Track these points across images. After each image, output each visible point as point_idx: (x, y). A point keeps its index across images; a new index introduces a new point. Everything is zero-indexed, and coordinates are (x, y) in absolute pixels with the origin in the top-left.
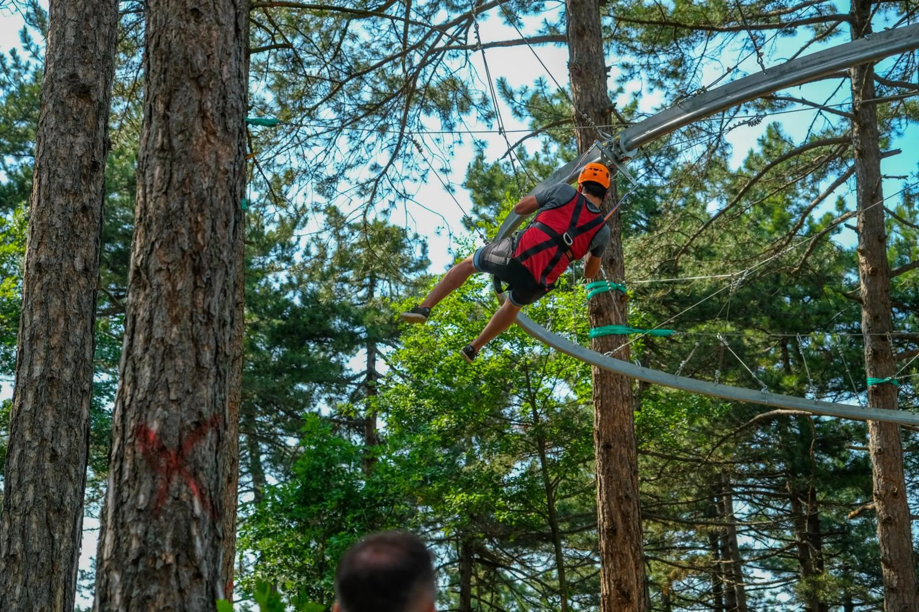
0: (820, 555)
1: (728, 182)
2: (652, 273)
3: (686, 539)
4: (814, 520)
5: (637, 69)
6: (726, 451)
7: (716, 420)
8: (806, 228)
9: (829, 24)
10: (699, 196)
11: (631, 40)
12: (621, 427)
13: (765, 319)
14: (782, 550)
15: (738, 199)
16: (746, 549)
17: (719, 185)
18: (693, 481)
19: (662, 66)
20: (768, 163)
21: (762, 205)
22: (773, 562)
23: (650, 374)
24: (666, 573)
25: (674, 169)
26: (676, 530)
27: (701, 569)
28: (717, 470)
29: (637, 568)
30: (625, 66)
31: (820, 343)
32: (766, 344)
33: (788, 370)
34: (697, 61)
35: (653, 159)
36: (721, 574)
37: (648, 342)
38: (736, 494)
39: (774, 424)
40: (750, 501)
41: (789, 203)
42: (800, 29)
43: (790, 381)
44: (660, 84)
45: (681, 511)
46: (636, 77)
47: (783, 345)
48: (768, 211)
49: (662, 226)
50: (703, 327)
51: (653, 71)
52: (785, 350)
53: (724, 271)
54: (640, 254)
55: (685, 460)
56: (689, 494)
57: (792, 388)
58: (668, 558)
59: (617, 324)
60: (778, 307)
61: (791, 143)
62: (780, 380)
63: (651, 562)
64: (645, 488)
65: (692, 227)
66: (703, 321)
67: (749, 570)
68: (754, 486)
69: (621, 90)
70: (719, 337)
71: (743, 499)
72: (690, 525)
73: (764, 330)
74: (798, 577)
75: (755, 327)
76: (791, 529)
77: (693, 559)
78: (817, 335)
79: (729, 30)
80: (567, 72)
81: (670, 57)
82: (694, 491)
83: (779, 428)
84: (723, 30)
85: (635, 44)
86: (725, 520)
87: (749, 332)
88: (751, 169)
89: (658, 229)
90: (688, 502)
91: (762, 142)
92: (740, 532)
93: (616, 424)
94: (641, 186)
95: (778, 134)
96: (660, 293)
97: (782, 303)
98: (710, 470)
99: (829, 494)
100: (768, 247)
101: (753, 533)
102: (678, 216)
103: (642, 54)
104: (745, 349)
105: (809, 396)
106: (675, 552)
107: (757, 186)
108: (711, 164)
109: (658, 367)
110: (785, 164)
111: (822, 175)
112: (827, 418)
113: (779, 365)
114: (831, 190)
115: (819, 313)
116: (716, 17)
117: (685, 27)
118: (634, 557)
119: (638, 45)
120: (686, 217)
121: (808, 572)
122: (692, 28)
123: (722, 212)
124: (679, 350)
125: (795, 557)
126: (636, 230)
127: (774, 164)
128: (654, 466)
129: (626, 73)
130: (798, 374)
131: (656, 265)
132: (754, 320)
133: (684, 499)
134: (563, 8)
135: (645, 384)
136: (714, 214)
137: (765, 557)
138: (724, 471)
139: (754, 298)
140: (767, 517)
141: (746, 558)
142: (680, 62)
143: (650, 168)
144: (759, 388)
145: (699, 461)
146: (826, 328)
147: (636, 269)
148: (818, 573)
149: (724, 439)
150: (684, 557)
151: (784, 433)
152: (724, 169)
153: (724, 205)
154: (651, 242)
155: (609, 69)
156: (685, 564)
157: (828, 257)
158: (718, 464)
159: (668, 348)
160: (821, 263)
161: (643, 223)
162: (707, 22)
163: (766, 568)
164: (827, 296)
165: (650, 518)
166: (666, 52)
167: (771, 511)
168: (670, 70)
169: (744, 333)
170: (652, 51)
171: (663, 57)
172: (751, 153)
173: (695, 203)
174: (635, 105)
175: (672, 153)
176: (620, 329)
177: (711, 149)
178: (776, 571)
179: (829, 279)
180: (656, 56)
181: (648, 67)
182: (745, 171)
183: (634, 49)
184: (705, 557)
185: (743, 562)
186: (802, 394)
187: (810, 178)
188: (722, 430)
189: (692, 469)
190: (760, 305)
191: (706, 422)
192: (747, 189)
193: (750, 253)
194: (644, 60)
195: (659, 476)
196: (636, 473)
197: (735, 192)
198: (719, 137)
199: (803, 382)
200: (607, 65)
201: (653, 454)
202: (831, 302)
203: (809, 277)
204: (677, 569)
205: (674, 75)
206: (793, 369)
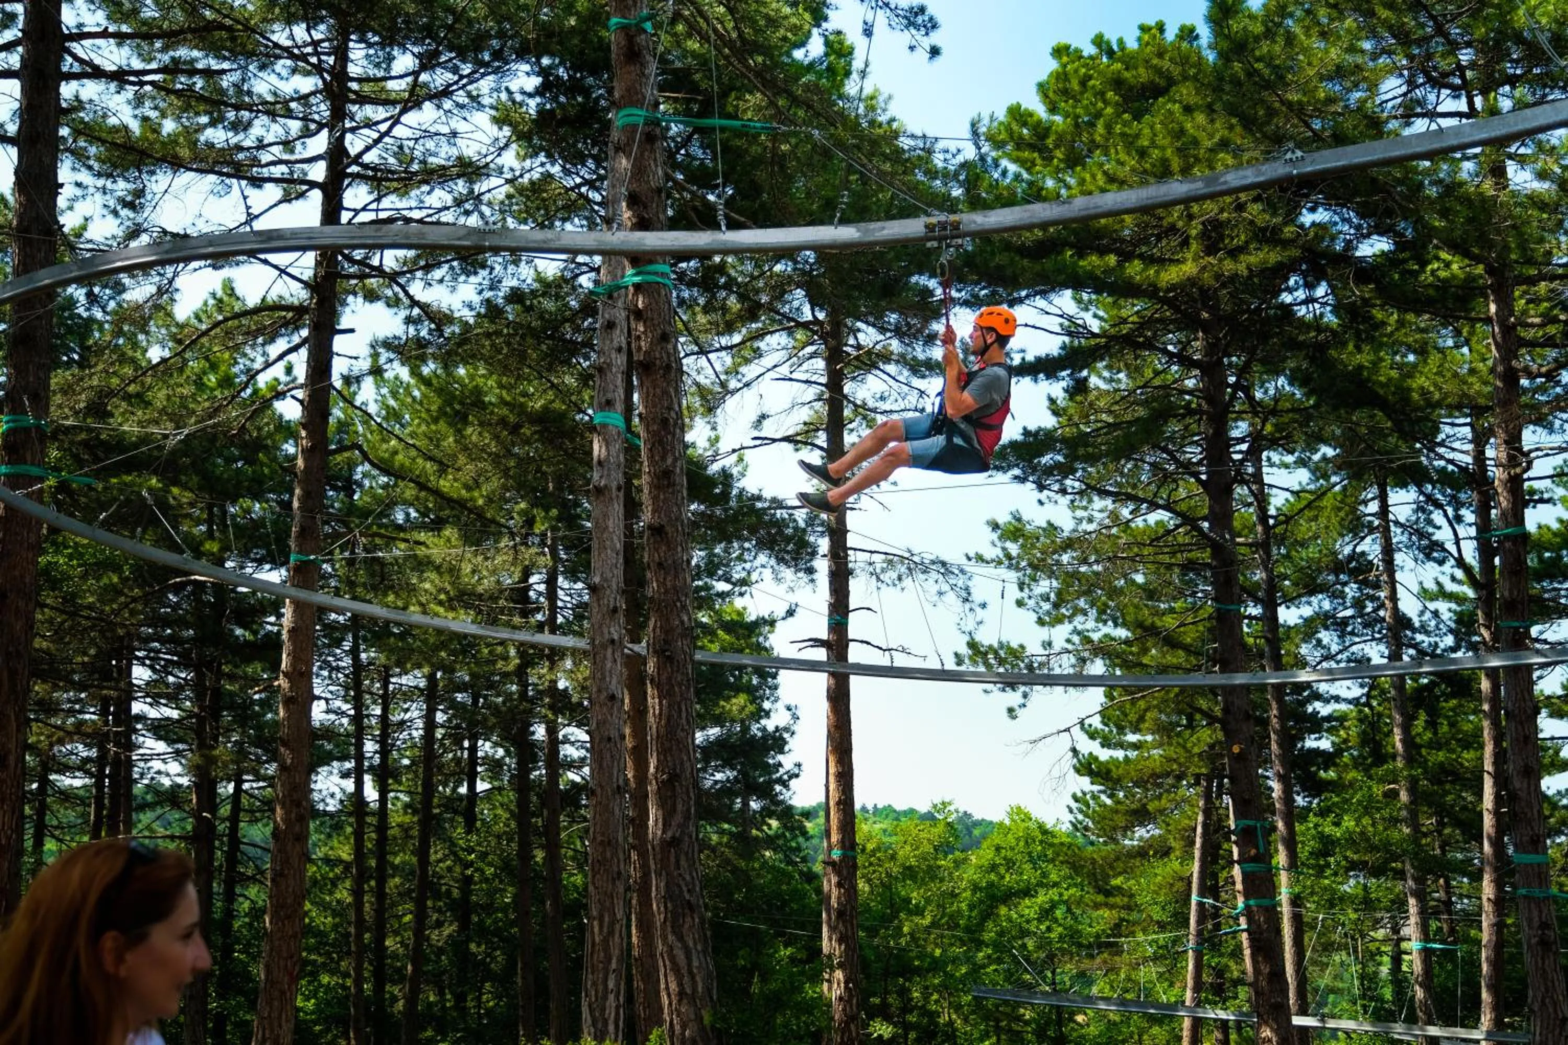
0: (217, 728)
1: (174, 330)
2: (76, 413)
3: (79, 701)
4: (218, 693)
5: (91, 190)
6: (133, 613)
7: (128, 579)
8: (249, 391)
9: (305, 187)
10: (141, 337)
11: (88, 158)
12: (22, 576)
13: (195, 479)
14: (178, 721)
15: (184, 350)
16: (141, 718)
17: (163, 331)
18: (93, 640)
19: (120, 194)
20: (220, 318)
21: (207, 358)
22: (167, 732)
23: (63, 520)
24: (48, 737)
25: (119, 305)
26: (67, 691)
27: (88, 735)
28: (121, 632)
29: (18, 730)
30: (78, 185)
31: (248, 511)
32: (192, 505)
33: (210, 535)
34: (158, 196)
35: (96, 290)
36: (109, 742)
37: (63, 487)
38: (138, 658)
39: (189, 588)
40: (152, 667)
41: (236, 363)
42: (269, 186)
43: (212, 547)
44: (115, 213)
45: (74, 671)
46: (89, 198)
47: (210, 508)
48: (214, 367)
49: (96, 365)
50: (128, 478)
51: (108, 197)
52: (211, 513)
53: (157, 423)
54: (67, 390)
55: (88, 618)
56: (85, 654)
57: (213, 554)
58: (53, 721)
59: (33, 464)
60: (210, 468)
61: (243, 301)
62: (201, 543)
63: (33, 724)
64: (38, 643)
65: (128, 371)
66: (129, 473)
67: (141, 739)
68: (159, 651)
69: (71, 208)
70: (144, 493)
71: (144, 664)
72: (81, 687)
73: (191, 491)
74: (191, 750)
75: (185, 487)
76: (190, 700)
77: (83, 722)
78: (247, 502)
79: (196, 170)
81: (130, 186)
82: (92, 652)
83: (193, 593)
84: (191, 170)
85: (91, 162)
86: (122, 685)
87: (175, 490)
88: (200, 321)
89: (90, 367)
90: (83, 663)
91: (214, 295)
92: (136, 699)
93: (17, 573)
94: (80, 316)
95: (232, 289)
96: (83, 436)
97: (215, 465)
98: (114, 631)
99: (236, 666)
100: (207, 404)
101: (149, 700)
102: (115, 357)
103: (99, 175)
104: (171, 507)
105: (229, 564)
106: (62, 715)
107: (204, 340)
108: (158, 307)
109: (72, 515)
110: (236, 322)
111: (272, 340)
112: (244, 590)
113: (203, 528)
114: (281, 357)
115: (253, 480)
116: (184, 153)
117: (151, 156)
118: (17, 719)
119: (96, 166)
120: (123, 359)
121: (202, 745)
122: (158, 160)
123: (164, 361)
124: (98, 500)
125: (191, 729)
126: (67, 363)
127: (226, 320)
128: (51, 621)
129: (79, 192)
130: (221, 540)
131: (82, 405)
132: (183, 478)
133: (79, 659)
134: (17, 105)
135: (54, 530)
136: (155, 361)
137: (159, 727)
138: (128, 634)
139: (186, 456)
140: (167, 685)
141: (139, 726)
142: (140, 193)
143: (92, 299)
144: (182, 552)
145: (102, 620)
146: (257, 496)
147: (60, 406)
148: (213, 748)
149: (134, 600)
150: (71, 720)
151: (199, 601)
152: (170, 315)
153: (167, 354)
154: (82, 379)
155: (61, 185)
156: (70, 729)
157: (268, 424)
158: (125, 626)
159: (85, 496)
160: (259, 429)
161: (76, 357)
162: (176, 156)
163: (159, 738)
164: (262, 464)
165: (38, 677)
166: (127, 180)
167: (171, 679)
168: (129, 198)
169: (169, 492)
170: (109, 176)
171: (122, 185)
172: (206, 304)
173: (135, 345)
174: (84, 228)
175: (120, 289)
176: (35, 471)
177: (160, 292)
178: (170, 741)
179: (266, 447)
180: (115, 182)
181: (104, 190)
182: (194, 321)
183: (90, 168)
184: (93, 721)
185: (136, 731)
186: (221, 563)
187: (260, 340)
188: (132, 590)
189: (92, 628)
190: (193, 464)
191: (115, 579)
192: (193, 342)
193: (186, 408)
194: (100, 182)
195: (56, 632)
196: (32, 627)
197: (179, 342)
198: (171, 282)
199: (226, 548)
200: (60, 180)
201: (52, 608)
202: (266, 471)
203: (245, 441)
204: (61, 734)
205: (131, 206)
206: (217, 534)
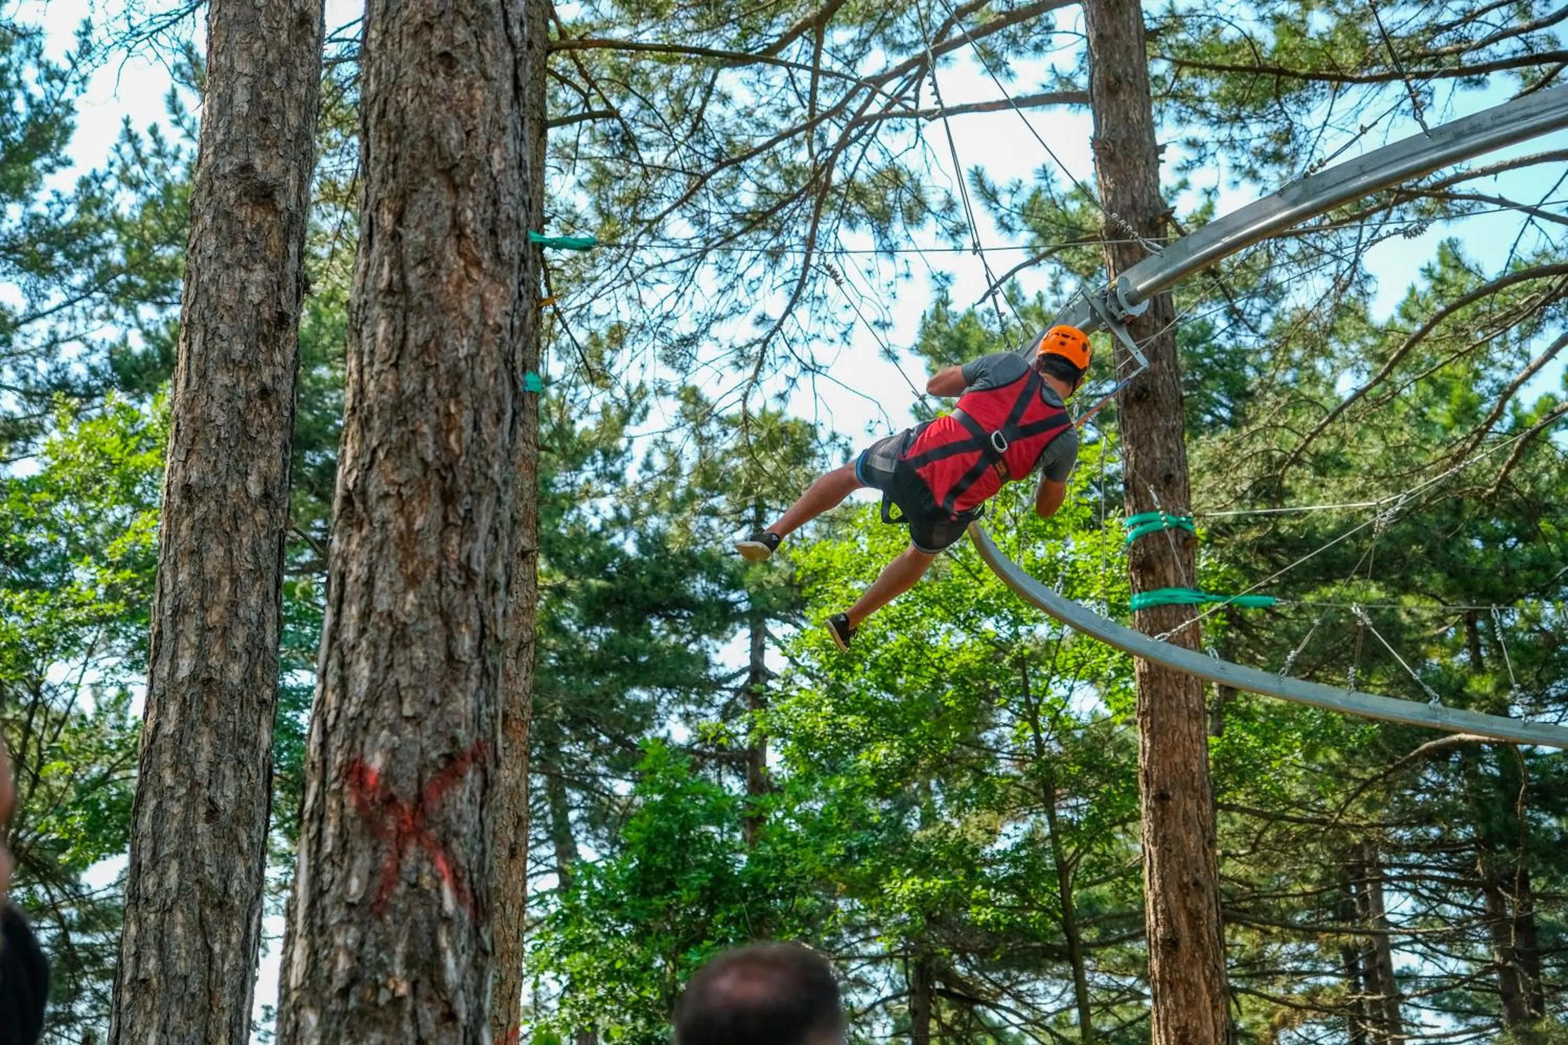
0: (1538, 987)
1: (1370, 341)
2: (1239, 498)
3: (1304, 957)
4: (1526, 926)
5: (1211, 148)
6: (1371, 805)
7: (1353, 753)
8: (1508, 420)
9: (1546, 67)
10: (1320, 364)
11: (1201, 100)
12: (1186, 764)
13: (1438, 577)
14: (1470, 978)
15: (1389, 370)
16: (1408, 976)
17: (1354, 347)
18: (1312, 856)
19: (1255, 143)
20: (1441, 308)
21: (1431, 381)
22: (1455, 998)
23: (1237, 673)
24: (1268, 1016)
25: (1277, 319)
26: (1285, 942)
27: (1329, 1010)
28: (1356, 838)
29: (1214, 1008)
30: (1192, 144)
31: (1534, 619)
32: (1440, 621)
33: (1478, 666)
34: (1315, 134)
35: (1239, 305)
36: (1363, 1019)
37: (1235, 618)
38: (1389, 880)
39: (1455, 758)
40: (1414, 892)
41: (1477, 375)
43: (1483, 685)
44: (1253, 175)
45: (1294, 910)
46: (1208, 161)
47: (1470, 620)
48: (1442, 391)
49: (1256, 418)
50: (1330, 592)
51: (1239, 152)
52: (1473, 631)
53: (1363, 494)
54: (1218, 467)
55: (1300, 821)
56: (1305, 879)
57: (1486, 697)
58: (1272, 991)
59: (1178, 585)
60: (1459, 556)
61: (1479, 273)
62: (1464, 682)
63: (1241, 996)
64: (1229, 868)
65: (1309, 419)
66: (1329, 581)
67: (1412, 1012)
68: (1421, 867)
69: (1184, 185)
70: (1355, 609)
71: (1401, 889)
72: (1308, 933)
73: (1435, 597)
74: (1497, 1024)
75: (1421, 591)
76: (1487, 942)
77: (1315, 992)
78: (1529, 604)
79: (1371, 79)
80: (1091, 154)
81: (1270, 128)
82: (1315, 875)
83: (1463, 766)
84: (1360, 81)
85: (1207, 106)
86: (1371, 925)
87: (1409, 601)
88: (1412, 320)
89: (1248, 423)
90: (1304, 894)
91: (1428, 272)
92: (1397, 946)
93: (1178, 759)
94: (1221, 349)
95: (1457, 258)
96: (1254, 533)
97: (1466, 550)
98: (1344, 838)
99: (1553, 880)
100: (1441, 452)
101: (1419, 947)
102: (1283, 400)
103: (1220, 121)
104: (1403, 628)
105: (1516, 710)
106: (1284, 980)
107: (1421, 348)
108: (1341, 310)
109: (1252, 661)
110: (1469, 310)
111: (1535, 329)
112: (1548, 750)
113: (1464, 656)
114: (1551, 353)
115: (1533, 566)
116: (1348, 58)
117: (1295, 75)
118: (1210, 988)
119: (1215, 109)
120: (1297, 402)
121: (1516, 1016)
122: (1306, 77)
123: (1360, 394)
124: (1287, 632)
125: (1494, 991)
126: (1213, 424)
127: (1451, 309)
128: (1245, 830)
129: (1192, 155)
130: (1495, 672)
131: (1246, 485)
132: (1418, 578)
133: (1297, 889)
134: (1082, 46)
135: (1229, 691)
136: (1347, 395)
137: (1440, 989)
138: (1368, 841)
139: (1419, 542)
140: (1444, 920)
141: (1407, 991)
142: (1287, 135)
143: (1236, 317)
144: (1426, 698)
145: (1323, 822)
146: (1544, 593)
147: (1212, 491)
148: (1534, 1019)
149: (1367, 785)
150: (1299, 989)
151: (1473, 775)
152: (1363, 320)
153: (1364, 380)
154: (1238, 445)
155: (1162, 148)
156: (1300, 1001)
157: (1547, 469)
158: (1357, 829)
159: (1269, 628)
160: (1534, 480)
161: (1224, 413)
162: (1333, 66)
163: (1444, 1009)
164: (1547, 538)
165: (1239, 922)
166: (1262, 119)
167: (1451, 911)
168: (1270, 149)
169: (1400, 602)
170: (1238, 117)
171: (1256, 128)
172: (1412, 291)
173: (1314, 379)
174: (1209, 209)
175: (1274, 292)
176: (1183, 596)
177: (1340, 285)
178: (1460, 1014)
179: (1548, 507)
180: (1245, 127)
181: (1232, 144)
182: (1401, 322)
183: (1205, 114)
184: (1335, 989)
185: (1401, 997)
186: (1501, 709)
187: (1514, 332)
188: (1364, 769)
189: (1311, 836)
190: (1430, 553)
191: (1334, 756)
192: (1404, 354)
193: (1408, 463)
194: (1223, 133)
195: (1254, 849)
196: (1212, 842)
197: (1382, 358)
198: (1354, 265)
199: (1504, 686)
200: (1159, 142)
201: (1242, 810)
202: (1553, 548)
203: (1513, 504)
204: (1286, 1010)
205: (1277, 157)
206: (1488, 663)
